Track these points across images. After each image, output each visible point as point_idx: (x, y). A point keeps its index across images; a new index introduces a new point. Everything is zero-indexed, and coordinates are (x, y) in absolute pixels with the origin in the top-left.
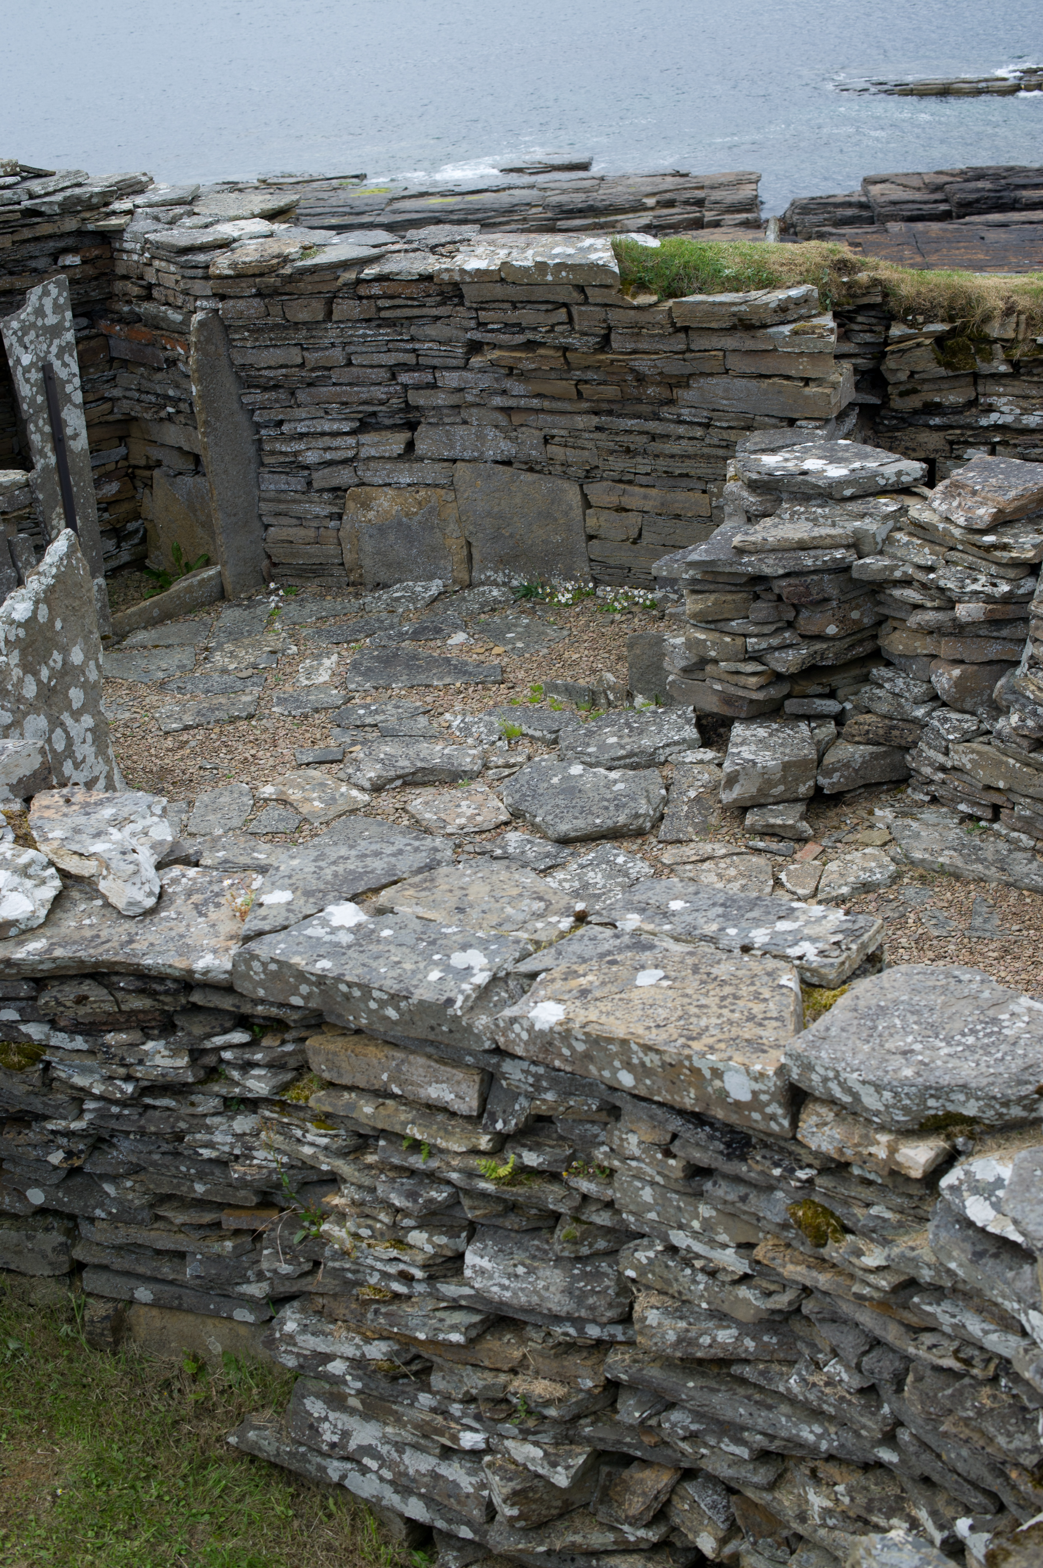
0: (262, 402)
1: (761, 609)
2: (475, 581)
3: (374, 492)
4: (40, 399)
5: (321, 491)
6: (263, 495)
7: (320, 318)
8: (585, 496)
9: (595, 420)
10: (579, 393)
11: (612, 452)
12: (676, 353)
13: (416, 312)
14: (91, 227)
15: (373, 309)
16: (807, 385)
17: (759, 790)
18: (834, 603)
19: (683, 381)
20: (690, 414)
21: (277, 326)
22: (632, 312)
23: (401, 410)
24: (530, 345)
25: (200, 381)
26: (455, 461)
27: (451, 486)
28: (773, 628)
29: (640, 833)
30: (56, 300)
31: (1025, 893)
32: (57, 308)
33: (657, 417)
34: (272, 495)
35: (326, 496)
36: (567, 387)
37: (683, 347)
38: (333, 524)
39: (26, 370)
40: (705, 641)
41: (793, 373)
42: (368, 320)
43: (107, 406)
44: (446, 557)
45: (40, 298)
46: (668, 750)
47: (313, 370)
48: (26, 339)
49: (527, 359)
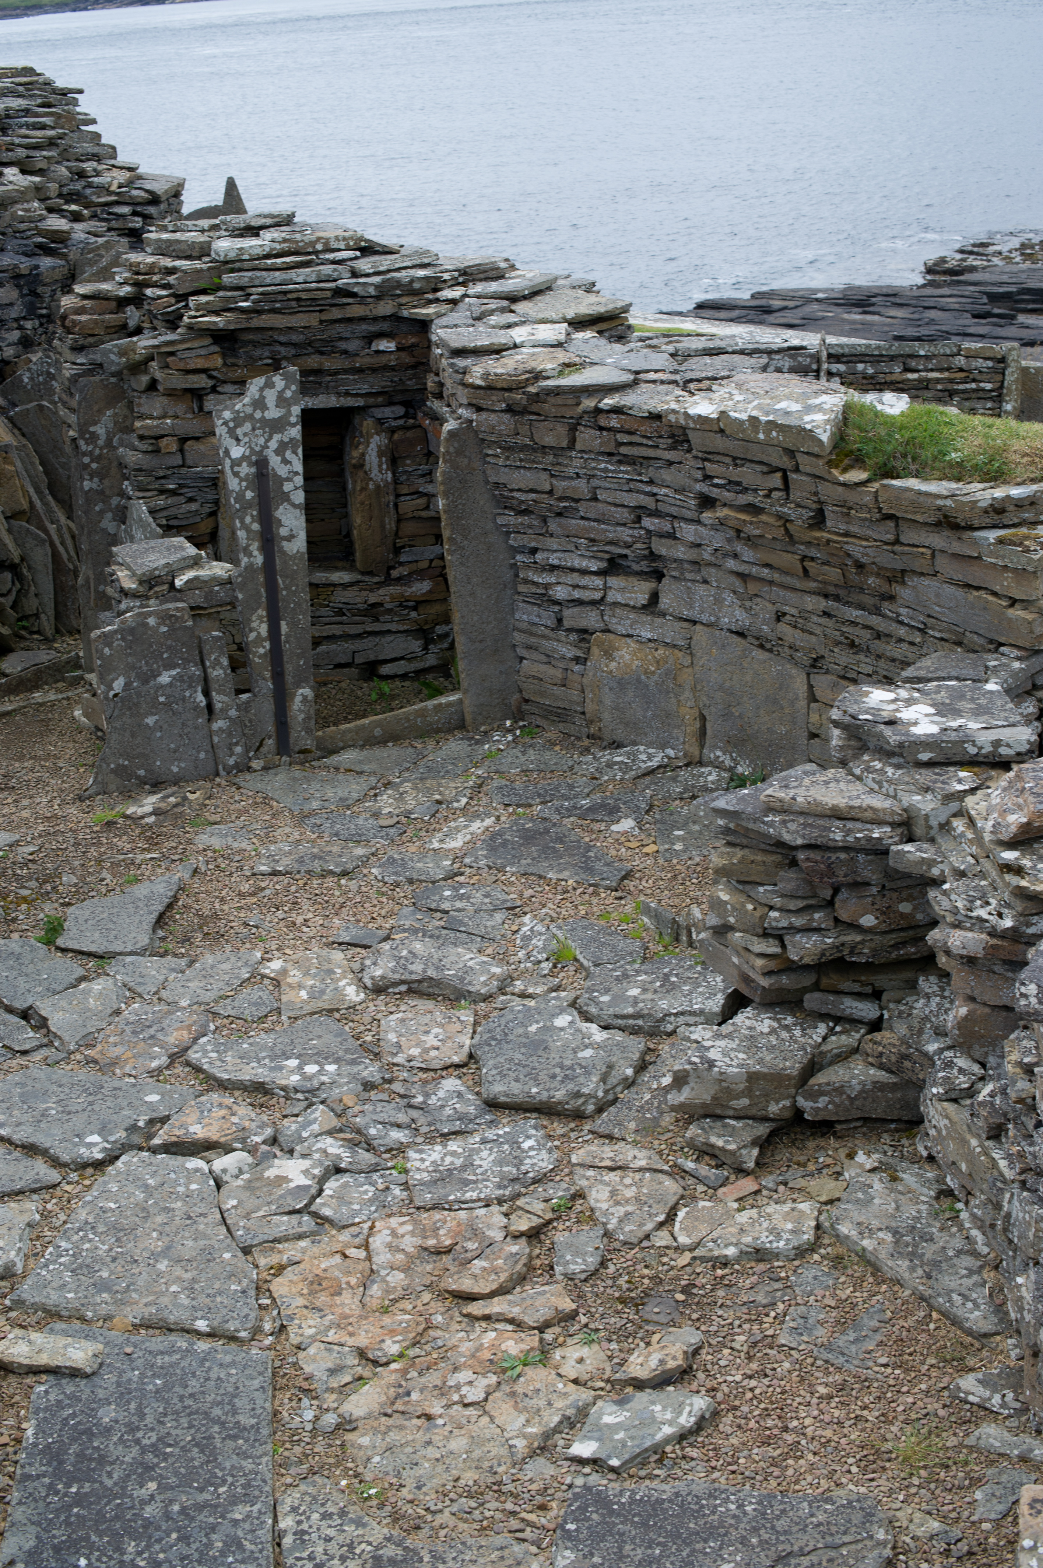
0: (515, 525)
1: (789, 880)
2: (705, 759)
3: (618, 642)
4: (249, 495)
5: (570, 630)
6: (517, 624)
7: (564, 444)
8: (811, 687)
9: (823, 604)
10: (805, 571)
11: (838, 643)
12: (886, 543)
13: (651, 453)
14: (405, 313)
15: (613, 444)
16: (1012, 605)
17: (714, 1098)
18: (874, 890)
19: (899, 576)
20: (908, 616)
21: (524, 448)
22: (840, 489)
23: (645, 557)
24: (753, 509)
25: (446, 495)
26: (695, 623)
27: (689, 649)
28: (801, 904)
29: (579, 1116)
30: (281, 393)
31: (935, 1315)
32: (281, 401)
33: (877, 611)
34: (524, 626)
35: (573, 637)
36: (789, 560)
37: (890, 537)
38: (577, 668)
39: (236, 463)
40: (726, 903)
41: (997, 588)
42: (610, 454)
43: (422, 501)
44: (679, 726)
45: (261, 390)
46: (681, 1019)
47: (561, 499)
48: (239, 431)
49: (751, 523)
